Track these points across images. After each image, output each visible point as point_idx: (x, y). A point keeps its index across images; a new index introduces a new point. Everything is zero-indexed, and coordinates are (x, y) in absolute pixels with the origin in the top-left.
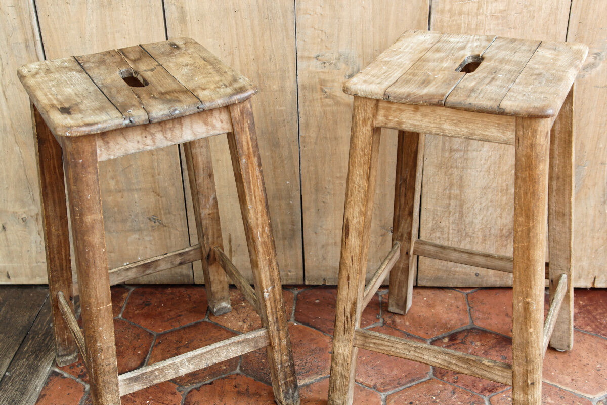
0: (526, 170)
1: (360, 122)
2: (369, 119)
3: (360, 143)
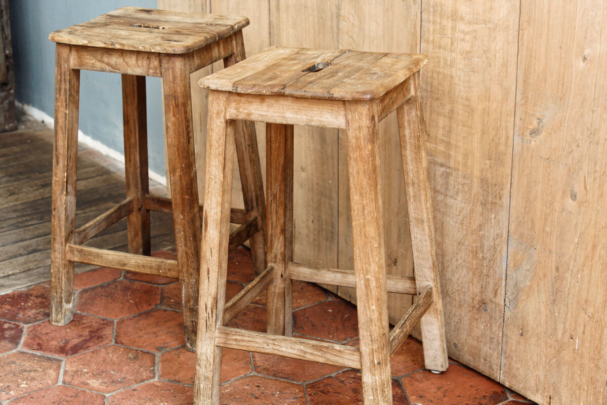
0: (356, 151)
1: (215, 115)
2: (222, 111)
3: (215, 135)
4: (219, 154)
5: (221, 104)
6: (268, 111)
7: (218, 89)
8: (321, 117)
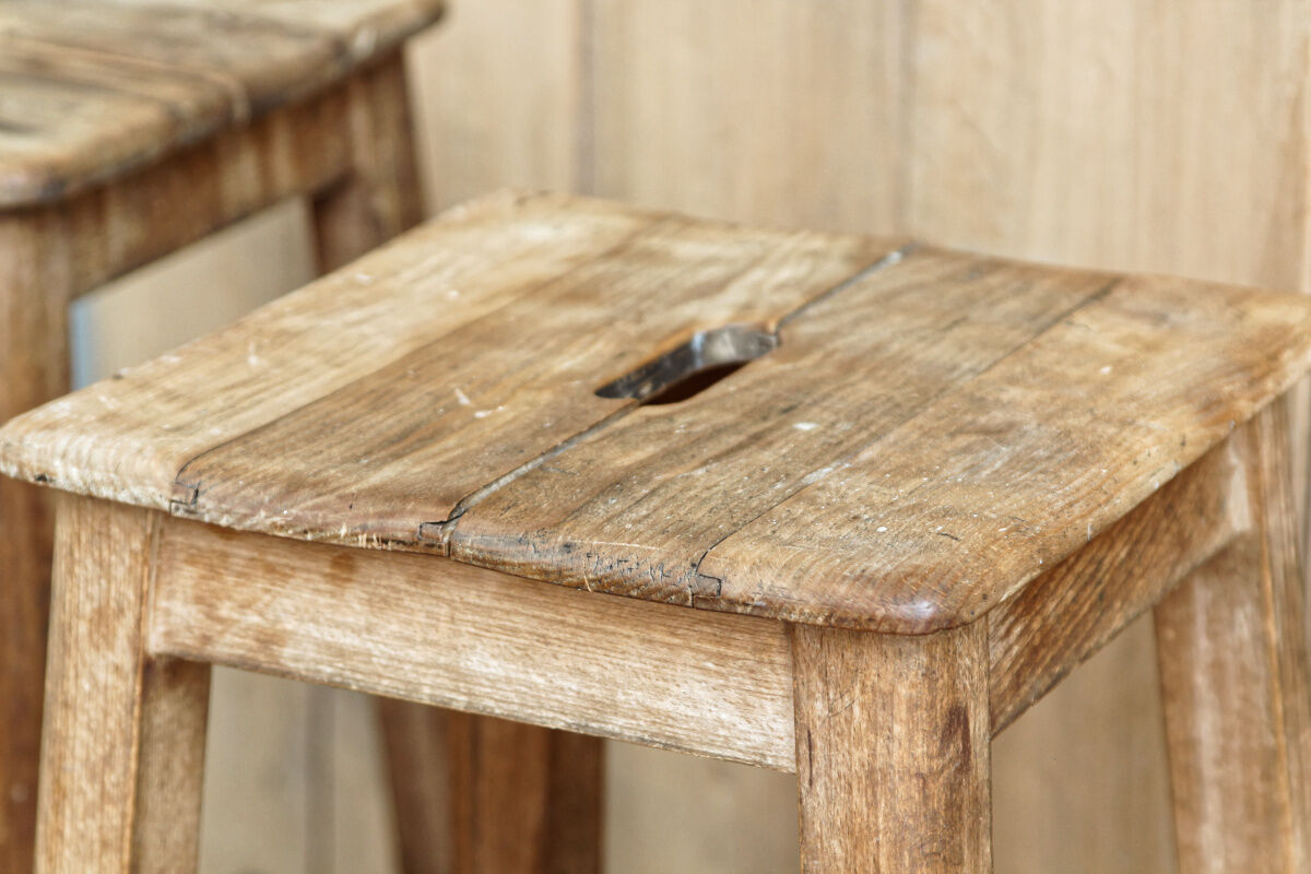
1: (85, 627)
2: (122, 609)
3: (83, 734)
4: (105, 845)
5: (119, 572)
6: (369, 630)
7: (94, 491)
8: (662, 693)
